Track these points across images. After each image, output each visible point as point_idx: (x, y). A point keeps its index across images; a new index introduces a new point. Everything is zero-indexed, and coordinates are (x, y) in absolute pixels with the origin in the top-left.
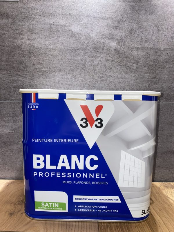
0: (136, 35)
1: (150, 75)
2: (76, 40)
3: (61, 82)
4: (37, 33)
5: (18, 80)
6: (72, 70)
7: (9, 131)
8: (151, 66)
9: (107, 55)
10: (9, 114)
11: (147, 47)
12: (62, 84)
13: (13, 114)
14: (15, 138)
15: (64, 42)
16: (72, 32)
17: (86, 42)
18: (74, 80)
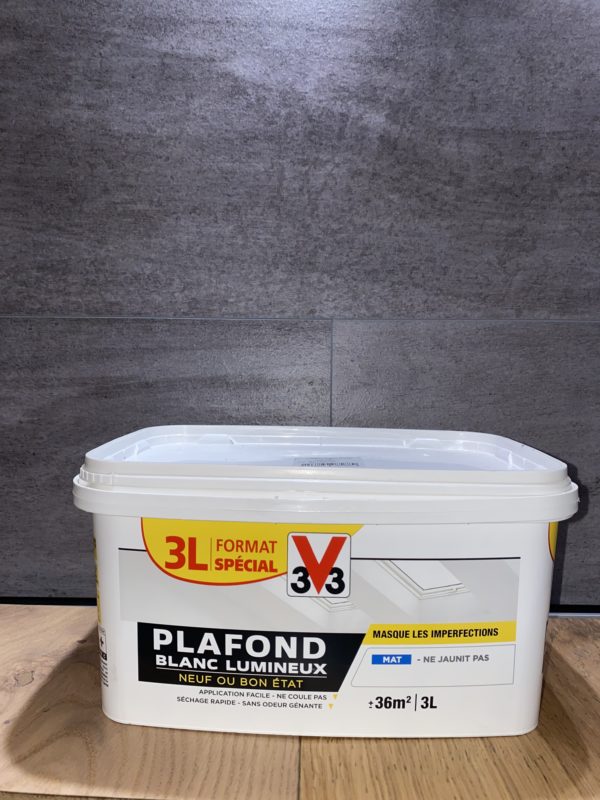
0: (454, 88)
1: (505, 223)
2: (249, 106)
3: (199, 248)
4: (119, 86)
5: (51, 244)
6: (236, 208)
7: (19, 417)
8: (507, 190)
9: (355, 157)
10: (19, 361)
11: (493, 129)
12: (200, 255)
13: (37, 358)
14: (40, 441)
15: (209, 113)
16: (236, 79)
17: (283, 112)
18: (241, 243)
